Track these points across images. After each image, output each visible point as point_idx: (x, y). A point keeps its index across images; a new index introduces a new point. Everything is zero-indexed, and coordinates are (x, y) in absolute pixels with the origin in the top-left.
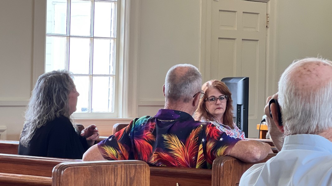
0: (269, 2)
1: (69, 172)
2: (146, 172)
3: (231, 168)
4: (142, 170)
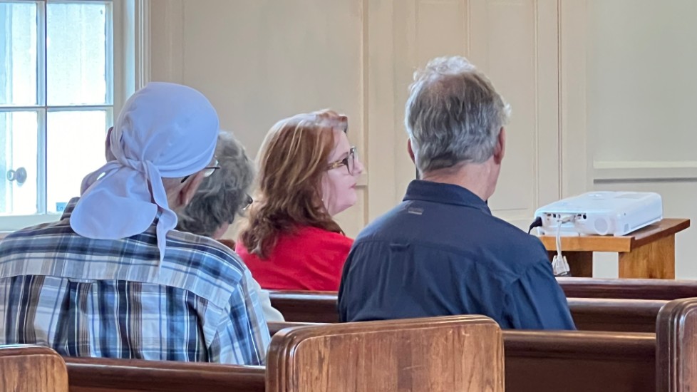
2: (53, 378)
3: (321, 360)
4: (43, 373)
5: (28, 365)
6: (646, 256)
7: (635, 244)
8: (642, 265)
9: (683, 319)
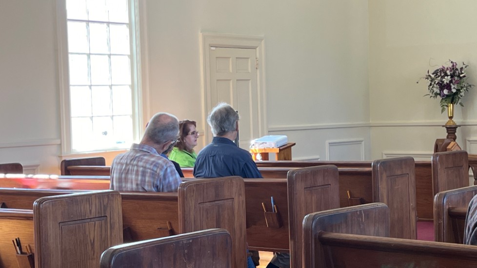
0: (258, 48)
1: (47, 205)
5: (110, 196)
6: (284, 154)
7: (280, 150)
8: (282, 156)
9: (294, 175)
